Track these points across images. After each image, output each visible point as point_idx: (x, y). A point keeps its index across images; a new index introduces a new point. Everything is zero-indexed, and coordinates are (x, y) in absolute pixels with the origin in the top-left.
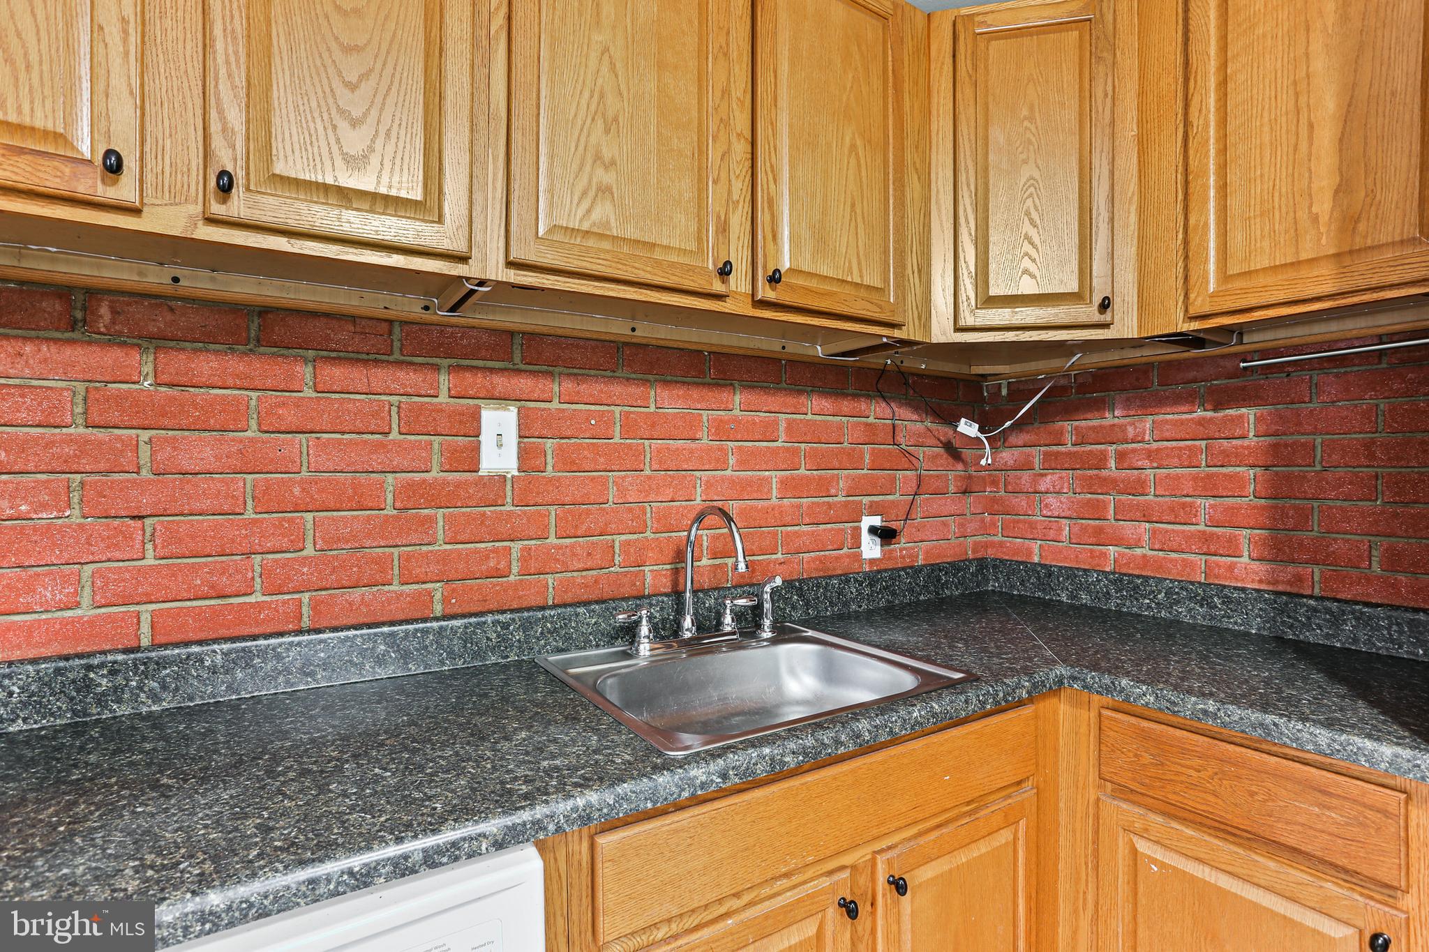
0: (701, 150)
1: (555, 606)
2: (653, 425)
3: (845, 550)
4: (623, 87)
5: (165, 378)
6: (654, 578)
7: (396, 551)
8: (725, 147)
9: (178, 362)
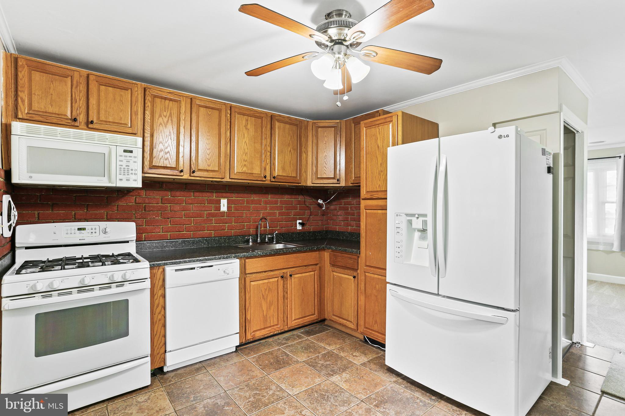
0: (261, 156)
1: (233, 236)
2: (252, 202)
3: (293, 227)
4: (248, 148)
5: (172, 196)
6: (252, 231)
7: (206, 225)
8: (265, 155)
9: (174, 193)
